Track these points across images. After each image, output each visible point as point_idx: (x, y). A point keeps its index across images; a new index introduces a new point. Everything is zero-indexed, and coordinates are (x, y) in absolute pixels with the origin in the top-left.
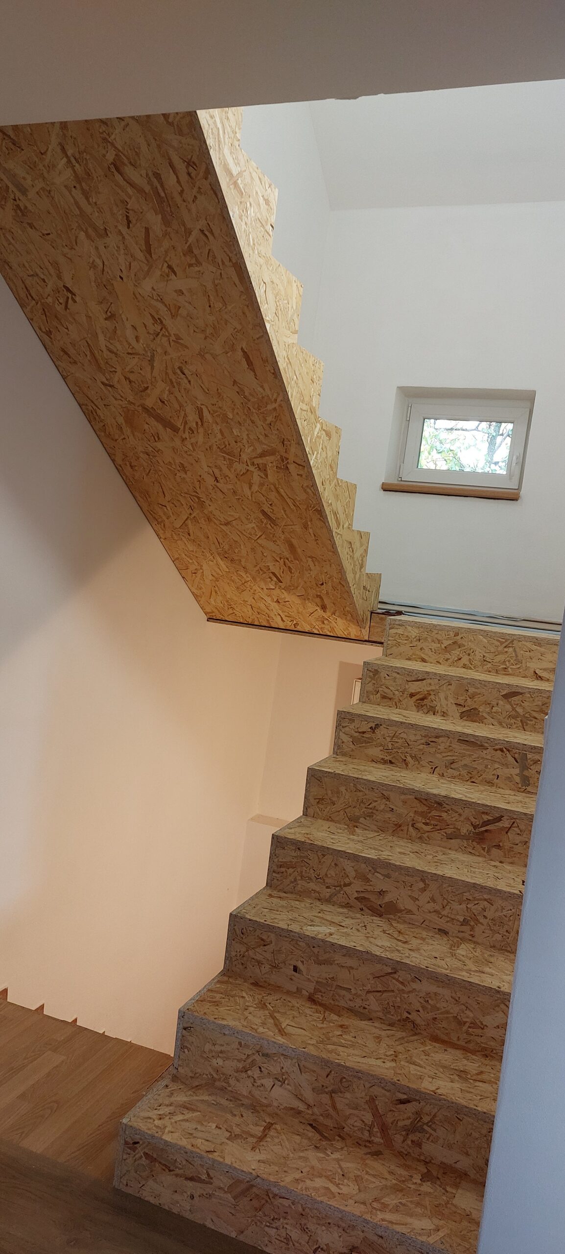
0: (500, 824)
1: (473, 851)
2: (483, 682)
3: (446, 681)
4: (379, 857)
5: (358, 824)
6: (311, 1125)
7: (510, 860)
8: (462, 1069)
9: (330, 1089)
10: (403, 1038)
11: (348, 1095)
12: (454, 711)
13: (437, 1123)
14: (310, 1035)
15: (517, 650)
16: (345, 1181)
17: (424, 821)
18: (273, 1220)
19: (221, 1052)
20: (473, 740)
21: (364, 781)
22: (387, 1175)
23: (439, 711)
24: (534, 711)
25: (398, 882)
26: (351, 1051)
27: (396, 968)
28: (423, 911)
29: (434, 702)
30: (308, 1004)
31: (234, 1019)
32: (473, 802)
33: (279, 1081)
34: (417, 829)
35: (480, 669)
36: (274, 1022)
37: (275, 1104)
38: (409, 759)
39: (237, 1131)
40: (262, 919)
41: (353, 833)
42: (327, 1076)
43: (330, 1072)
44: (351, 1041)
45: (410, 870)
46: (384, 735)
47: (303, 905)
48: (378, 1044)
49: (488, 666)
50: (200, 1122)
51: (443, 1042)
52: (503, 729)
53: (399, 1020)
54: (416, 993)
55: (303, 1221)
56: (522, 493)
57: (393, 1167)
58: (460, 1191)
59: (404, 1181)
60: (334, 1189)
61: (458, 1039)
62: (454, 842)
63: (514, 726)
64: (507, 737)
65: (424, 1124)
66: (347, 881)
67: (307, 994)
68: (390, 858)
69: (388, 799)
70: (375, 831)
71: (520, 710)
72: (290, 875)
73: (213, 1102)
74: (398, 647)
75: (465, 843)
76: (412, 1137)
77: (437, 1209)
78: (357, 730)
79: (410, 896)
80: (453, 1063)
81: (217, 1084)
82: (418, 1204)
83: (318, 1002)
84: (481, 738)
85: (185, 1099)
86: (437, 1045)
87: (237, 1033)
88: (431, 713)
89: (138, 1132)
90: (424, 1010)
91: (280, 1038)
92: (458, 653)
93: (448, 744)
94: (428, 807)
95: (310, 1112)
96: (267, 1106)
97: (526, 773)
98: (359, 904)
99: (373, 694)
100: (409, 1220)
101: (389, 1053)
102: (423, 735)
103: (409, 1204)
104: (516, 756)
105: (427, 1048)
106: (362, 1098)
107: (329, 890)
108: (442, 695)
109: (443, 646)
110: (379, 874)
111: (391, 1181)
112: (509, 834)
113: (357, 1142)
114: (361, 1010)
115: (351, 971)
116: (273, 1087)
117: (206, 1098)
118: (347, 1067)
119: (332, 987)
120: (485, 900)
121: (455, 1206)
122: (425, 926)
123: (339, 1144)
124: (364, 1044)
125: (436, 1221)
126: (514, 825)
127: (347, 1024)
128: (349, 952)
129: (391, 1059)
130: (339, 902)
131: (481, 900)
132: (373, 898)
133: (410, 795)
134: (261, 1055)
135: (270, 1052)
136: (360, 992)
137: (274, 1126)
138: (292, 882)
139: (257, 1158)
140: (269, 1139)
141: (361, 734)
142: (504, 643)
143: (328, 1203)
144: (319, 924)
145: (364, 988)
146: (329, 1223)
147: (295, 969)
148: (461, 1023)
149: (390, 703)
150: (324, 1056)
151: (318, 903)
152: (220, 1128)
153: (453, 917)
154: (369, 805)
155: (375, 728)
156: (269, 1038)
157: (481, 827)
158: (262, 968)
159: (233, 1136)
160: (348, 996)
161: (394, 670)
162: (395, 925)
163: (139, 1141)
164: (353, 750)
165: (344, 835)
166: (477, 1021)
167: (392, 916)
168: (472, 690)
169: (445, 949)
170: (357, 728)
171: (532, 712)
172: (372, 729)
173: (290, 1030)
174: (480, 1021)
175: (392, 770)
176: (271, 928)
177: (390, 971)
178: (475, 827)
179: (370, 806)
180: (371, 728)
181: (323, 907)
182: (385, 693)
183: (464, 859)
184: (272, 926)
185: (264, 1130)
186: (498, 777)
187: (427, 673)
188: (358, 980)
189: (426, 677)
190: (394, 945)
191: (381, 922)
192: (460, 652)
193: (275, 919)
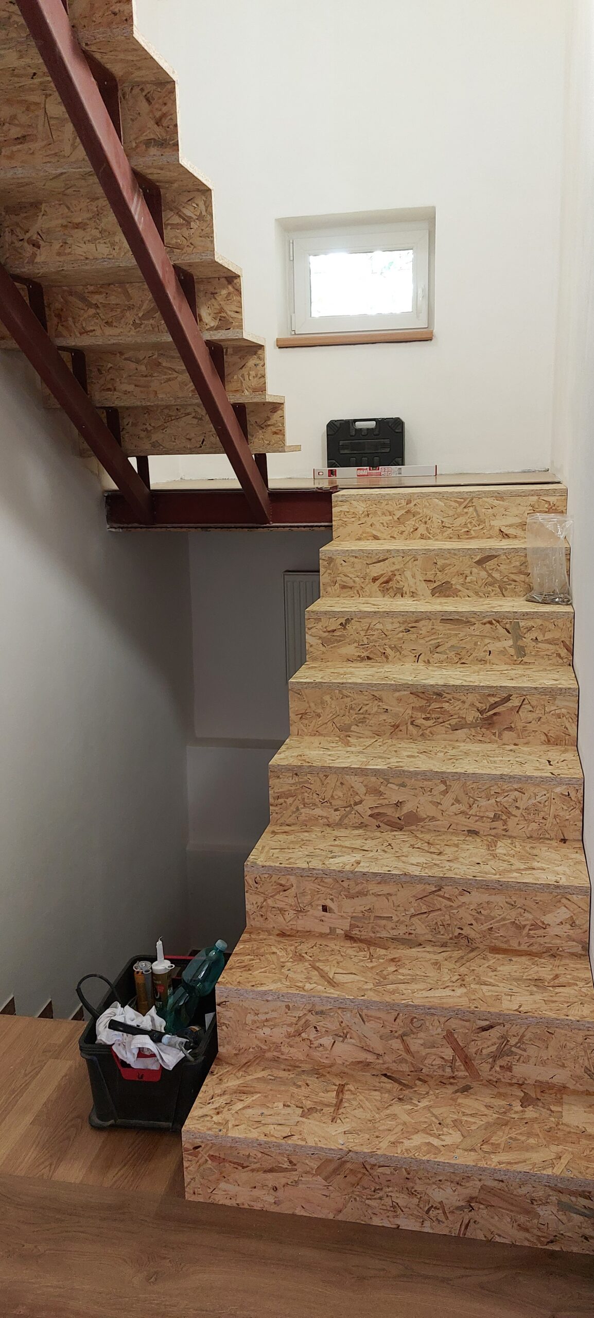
0: (509, 704)
1: (482, 739)
2: (452, 551)
3: (410, 557)
4: (388, 765)
5: (350, 733)
6: (385, 1075)
7: (525, 741)
8: (536, 978)
9: (400, 1033)
10: (462, 957)
11: (421, 1035)
12: (424, 589)
13: (526, 1042)
14: (363, 979)
15: (478, 508)
16: (445, 1129)
17: (423, 716)
18: (374, 1191)
19: (267, 1020)
20: (457, 617)
21: (350, 685)
22: (486, 1111)
23: (408, 593)
24: (512, 573)
25: (416, 789)
26: (414, 986)
27: (440, 884)
28: (449, 815)
29: (401, 582)
30: (348, 944)
31: (274, 982)
32: (476, 686)
33: (340, 1036)
34: (417, 726)
35: (440, 537)
36: (319, 972)
37: (339, 1061)
38: (388, 651)
39: (308, 1104)
40: (276, 863)
41: (348, 744)
42: (395, 1020)
43: (398, 1014)
44: (409, 975)
45: (428, 774)
46: (356, 629)
47: (314, 836)
48: (439, 971)
49: (447, 533)
50: (263, 1105)
51: (505, 951)
52: (482, 599)
53: (451, 939)
54: (467, 907)
55: (410, 1184)
56: (436, 331)
57: (488, 1100)
58: (565, 1107)
59: (505, 1113)
60: (436, 1142)
61: (519, 944)
62: (461, 733)
63: (492, 594)
64: (492, 607)
65: (513, 1046)
66: (357, 799)
67: (343, 932)
68: (401, 764)
69: (380, 700)
70: (371, 737)
71: (496, 575)
72: (291, 805)
73: (269, 1077)
74: (345, 528)
75: (473, 731)
76: (500, 1062)
77: (549, 1133)
78: (325, 630)
79: (431, 802)
80: (524, 972)
81: (269, 1055)
82: (530, 1135)
83: (358, 939)
84: (467, 614)
85: (238, 1082)
86: (500, 956)
87: (283, 996)
88: (399, 595)
89: (197, 1135)
90: (477, 922)
91: (332, 991)
92: (414, 523)
93: (430, 627)
94: (427, 700)
95: (381, 1061)
96: (330, 1067)
97: (520, 643)
98: (375, 821)
99: (330, 586)
100: (527, 1155)
101: (454, 979)
102: (401, 622)
103: (519, 1137)
104: (508, 626)
105: (491, 963)
106: (439, 1034)
107: (338, 813)
108: (408, 574)
109: (396, 518)
110: (392, 785)
111: (491, 1116)
112: (520, 713)
113: (440, 1082)
114: (407, 936)
115: (389, 898)
116: (333, 1044)
117: (260, 1074)
118: (415, 1006)
119: (370, 919)
120: (516, 790)
121: (567, 1126)
122: (452, 831)
123: (423, 1089)
124: (424, 974)
125: (554, 1148)
126: (524, 703)
127: (397, 956)
128: (383, 879)
129: (459, 984)
130: (351, 824)
131: (511, 790)
132: (389, 811)
133: (405, 690)
134: (314, 1014)
135: (324, 1008)
136: (403, 919)
137: (346, 1088)
138: (294, 812)
139: (341, 1130)
140: (346, 1105)
141: (331, 634)
142: (463, 502)
143: (436, 1160)
144: (340, 854)
145: (407, 913)
146: (440, 1181)
147: (325, 909)
148: (520, 928)
149: (351, 593)
150: (388, 999)
151: (329, 830)
152: (289, 1106)
153: (482, 814)
154: (359, 710)
155: (346, 624)
156: (322, 994)
157: (488, 711)
158: (287, 916)
159: (306, 1111)
160: (390, 925)
161: (351, 554)
162: (420, 836)
163: (200, 1144)
164: (323, 653)
165: (340, 748)
166: (538, 922)
167: (414, 827)
168: (440, 562)
169: (483, 851)
170: (326, 627)
171: (510, 575)
172: (343, 626)
173: (340, 978)
174: (541, 921)
175: (373, 667)
176: (290, 871)
177: (434, 889)
178: (481, 712)
179: (361, 711)
180: (341, 624)
181: (336, 833)
182: (344, 582)
183: (478, 749)
184: (290, 868)
185: (337, 1095)
186: (490, 653)
187: (388, 551)
188: (399, 906)
189: (388, 555)
190: (430, 859)
191: (406, 837)
192: (415, 522)
193: (290, 858)
